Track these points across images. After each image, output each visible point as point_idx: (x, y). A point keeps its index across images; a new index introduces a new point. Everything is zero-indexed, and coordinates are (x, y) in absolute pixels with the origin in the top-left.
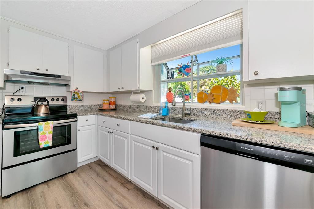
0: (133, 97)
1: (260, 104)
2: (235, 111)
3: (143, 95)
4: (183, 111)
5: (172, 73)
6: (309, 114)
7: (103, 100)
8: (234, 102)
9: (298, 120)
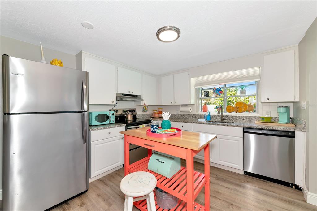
0: (182, 109)
1: (267, 113)
2: (254, 117)
3: (190, 108)
4: (221, 118)
5: (207, 92)
6: (291, 118)
7: (153, 110)
8: (251, 112)
9: (286, 121)
